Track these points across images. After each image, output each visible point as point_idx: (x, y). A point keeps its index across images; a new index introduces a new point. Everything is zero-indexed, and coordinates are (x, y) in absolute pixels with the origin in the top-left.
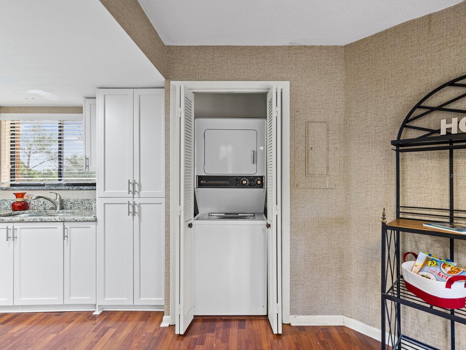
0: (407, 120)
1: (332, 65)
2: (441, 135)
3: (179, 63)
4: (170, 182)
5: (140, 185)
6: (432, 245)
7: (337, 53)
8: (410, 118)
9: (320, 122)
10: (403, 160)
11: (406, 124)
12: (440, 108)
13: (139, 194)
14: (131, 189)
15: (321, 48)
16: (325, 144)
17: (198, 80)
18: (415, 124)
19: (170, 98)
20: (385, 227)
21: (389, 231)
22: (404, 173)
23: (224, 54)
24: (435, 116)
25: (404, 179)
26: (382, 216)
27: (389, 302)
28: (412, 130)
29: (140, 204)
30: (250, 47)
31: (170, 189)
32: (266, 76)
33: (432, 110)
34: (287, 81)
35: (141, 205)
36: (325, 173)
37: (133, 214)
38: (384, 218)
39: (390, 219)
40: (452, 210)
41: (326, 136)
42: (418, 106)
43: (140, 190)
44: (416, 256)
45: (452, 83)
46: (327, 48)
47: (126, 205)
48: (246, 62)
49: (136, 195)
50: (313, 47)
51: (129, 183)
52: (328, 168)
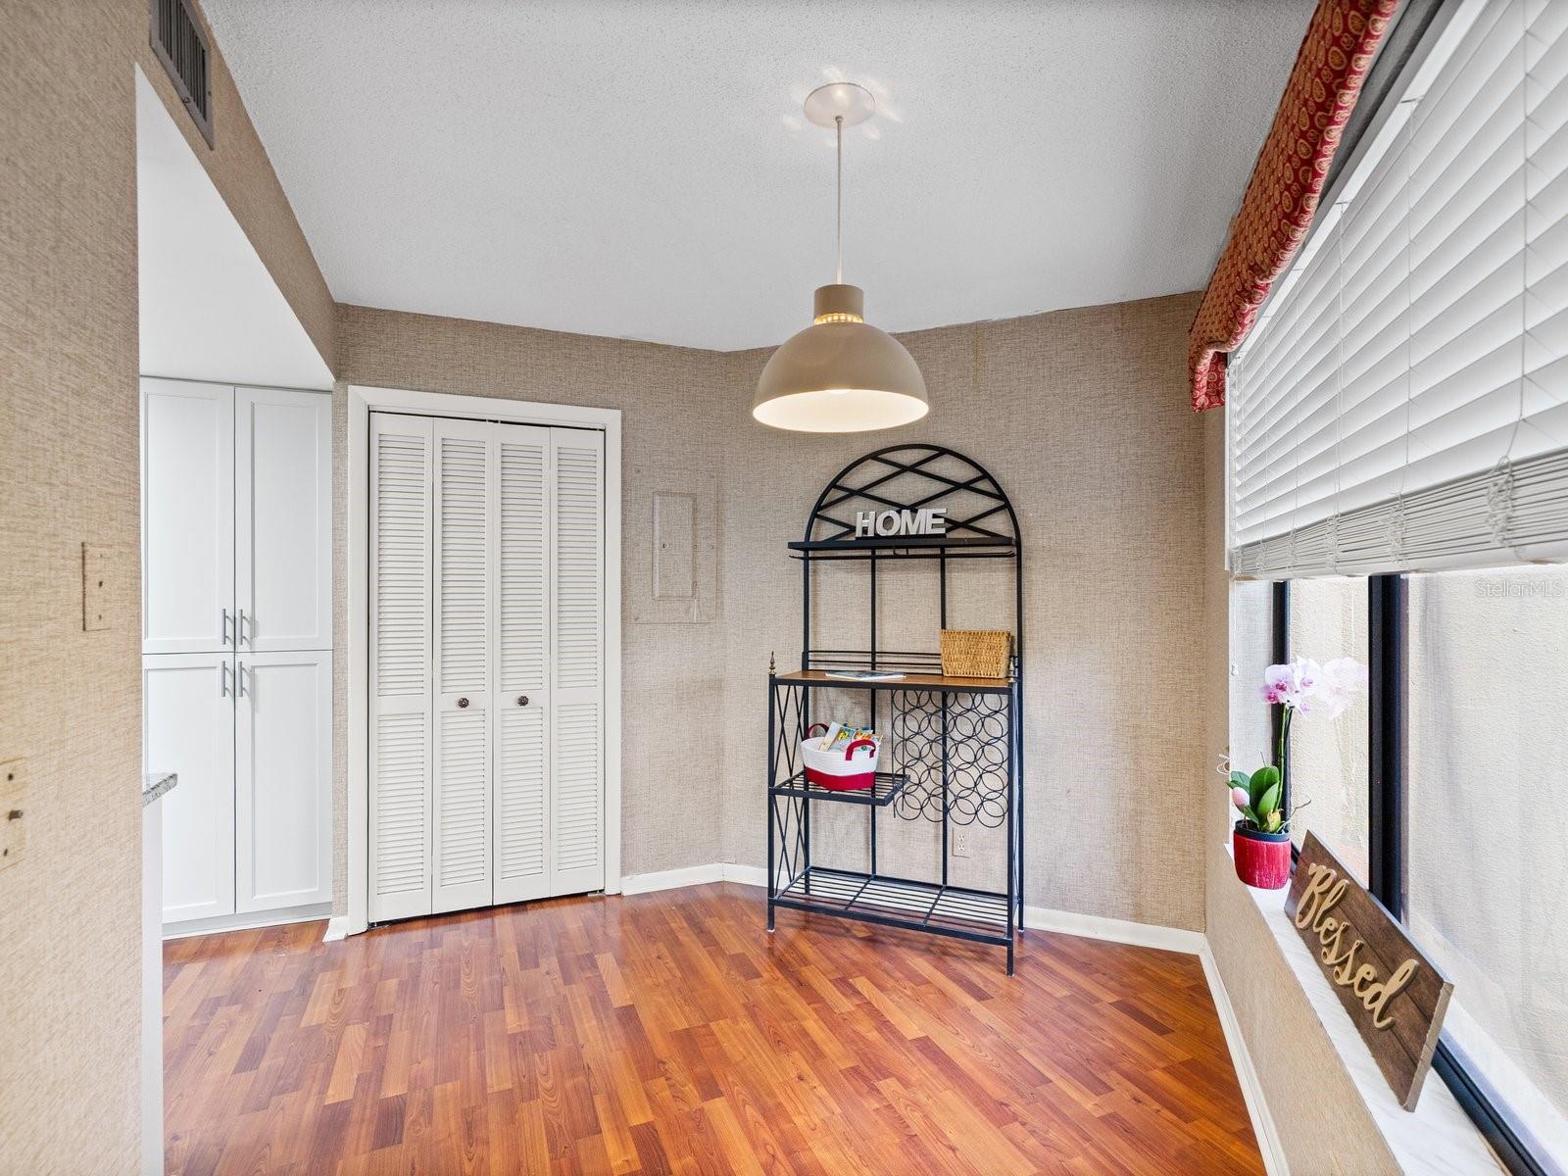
0: (819, 507)
1: (703, 386)
2: (857, 536)
3: (370, 346)
4: (346, 614)
5: (253, 622)
6: (851, 710)
7: (711, 364)
8: (824, 503)
9: (681, 494)
10: (814, 572)
11: (819, 513)
12: (861, 492)
13: (250, 643)
14: (230, 633)
15: (682, 351)
16: (690, 538)
17: (419, 390)
18: (833, 513)
19: (346, 422)
20: (774, 682)
21: (783, 689)
22: (815, 595)
23: (480, 338)
24: (857, 502)
25: (816, 605)
26: (770, 665)
27: (781, 800)
28: (828, 523)
29: (254, 667)
30: (539, 331)
31: (346, 630)
32: (572, 394)
33: (852, 493)
34: (616, 411)
35: (257, 671)
36: (690, 593)
37: (232, 692)
38: (772, 668)
39: (789, 667)
40: (873, 653)
41: (691, 523)
42: (834, 485)
43: (253, 634)
44: (826, 729)
45: (875, 456)
46: (694, 352)
47: (211, 672)
48: (529, 361)
49: (243, 647)
50: (668, 347)
51: (225, 617)
52: (695, 584)
